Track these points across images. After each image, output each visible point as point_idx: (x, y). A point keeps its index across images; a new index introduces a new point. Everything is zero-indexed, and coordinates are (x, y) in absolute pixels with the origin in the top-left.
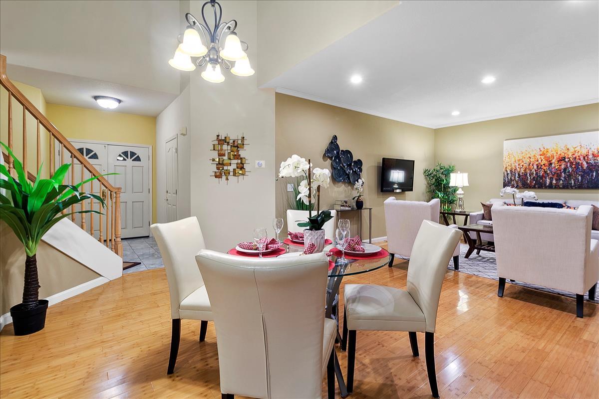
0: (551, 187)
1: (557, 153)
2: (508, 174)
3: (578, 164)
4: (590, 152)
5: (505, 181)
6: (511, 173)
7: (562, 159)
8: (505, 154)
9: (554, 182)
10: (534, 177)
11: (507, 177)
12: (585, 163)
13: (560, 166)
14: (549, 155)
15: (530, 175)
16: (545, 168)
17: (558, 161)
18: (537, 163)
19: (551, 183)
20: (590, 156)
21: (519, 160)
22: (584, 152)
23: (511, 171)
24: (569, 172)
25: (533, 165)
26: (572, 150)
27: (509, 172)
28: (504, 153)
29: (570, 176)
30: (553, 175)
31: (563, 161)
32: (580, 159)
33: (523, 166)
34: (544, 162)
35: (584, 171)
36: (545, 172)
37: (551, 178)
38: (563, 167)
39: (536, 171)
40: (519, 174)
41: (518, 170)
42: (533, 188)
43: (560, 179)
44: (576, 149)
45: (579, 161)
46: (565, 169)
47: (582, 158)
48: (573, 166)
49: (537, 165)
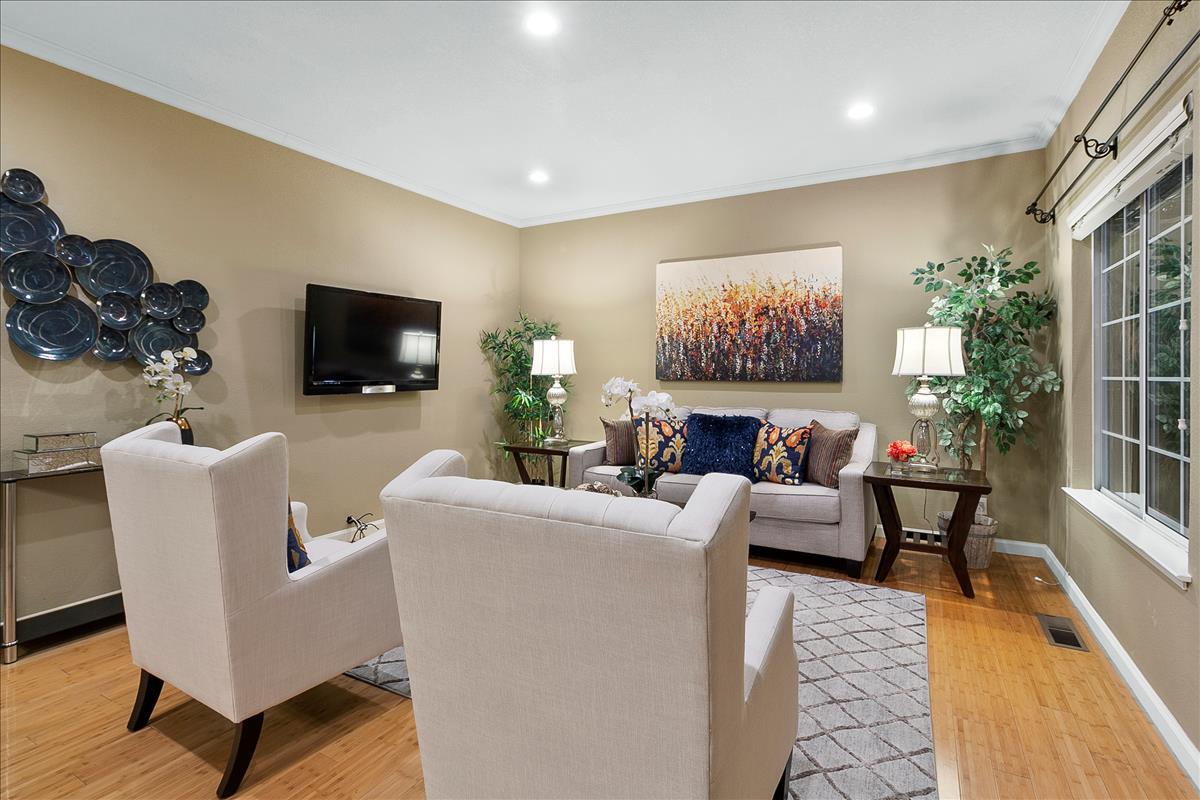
0: (743, 377)
1: (754, 297)
2: (664, 345)
3: (790, 322)
4: (812, 296)
5: (660, 363)
6: (671, 344)
7: (763, 312)
8: (660, 295)
9: (749, 365)
10: (713, 354)
11: (664, 354)
12: (803, 322)
13: (760, 326)
14: (739, 300)
15: (706, 350)
16: (733, 332)
17: (756, 316)
18: (718, 319)
19: (744, 367)
20: (812, 306)
21: (685, 312)
22: (801, 295)
23: (671, 337)
24: (775, 342)
25: (711, 325)
26: (780, 290)
27: (666, 341)
28: (658, 292)
29: (776, 350)
30: (748, 349)
31: (764, 317)
32: (794, 312)
33: (692, 325)
34: (732, 317)
35: (800, 341)
36: (733, 341)
37: (744, 355)
38: (765, 329)
39: (716, 338)
40: (685, 347)
41: (684, 334)
42: (711, 379)
43: (760, 359)
44: (787, 289)
45: (792, 316)
46: (768, 335)
47: (797, 311)
48: (783, 329)
49: (718, 324)
